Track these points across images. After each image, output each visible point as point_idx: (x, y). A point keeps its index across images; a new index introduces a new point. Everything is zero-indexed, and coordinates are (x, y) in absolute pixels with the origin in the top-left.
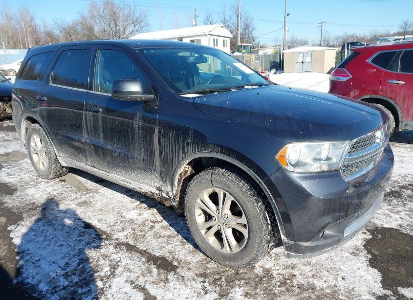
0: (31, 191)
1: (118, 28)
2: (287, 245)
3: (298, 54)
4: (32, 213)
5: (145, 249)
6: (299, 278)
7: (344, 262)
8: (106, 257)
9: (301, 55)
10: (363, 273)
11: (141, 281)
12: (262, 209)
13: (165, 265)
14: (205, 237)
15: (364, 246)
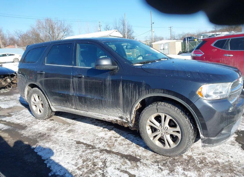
0: (36, 127)
1: (54, 34)
2: (204, 140)
3: (161, 44)
4: (42, 138)
5: (117, 152)
6: (209, 159)
7: (229, 149)
8: (97, 158)
9: (163, 45)
10: (241, 154)
11: (123, 168)
12: (189, 122)
13: (133, 159)
14: (153, 141)
15: (236, 140)
